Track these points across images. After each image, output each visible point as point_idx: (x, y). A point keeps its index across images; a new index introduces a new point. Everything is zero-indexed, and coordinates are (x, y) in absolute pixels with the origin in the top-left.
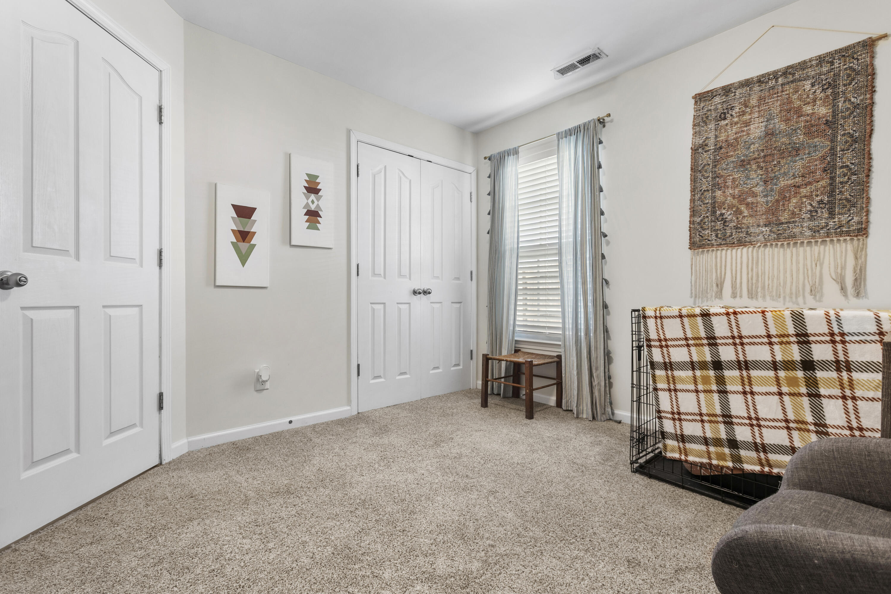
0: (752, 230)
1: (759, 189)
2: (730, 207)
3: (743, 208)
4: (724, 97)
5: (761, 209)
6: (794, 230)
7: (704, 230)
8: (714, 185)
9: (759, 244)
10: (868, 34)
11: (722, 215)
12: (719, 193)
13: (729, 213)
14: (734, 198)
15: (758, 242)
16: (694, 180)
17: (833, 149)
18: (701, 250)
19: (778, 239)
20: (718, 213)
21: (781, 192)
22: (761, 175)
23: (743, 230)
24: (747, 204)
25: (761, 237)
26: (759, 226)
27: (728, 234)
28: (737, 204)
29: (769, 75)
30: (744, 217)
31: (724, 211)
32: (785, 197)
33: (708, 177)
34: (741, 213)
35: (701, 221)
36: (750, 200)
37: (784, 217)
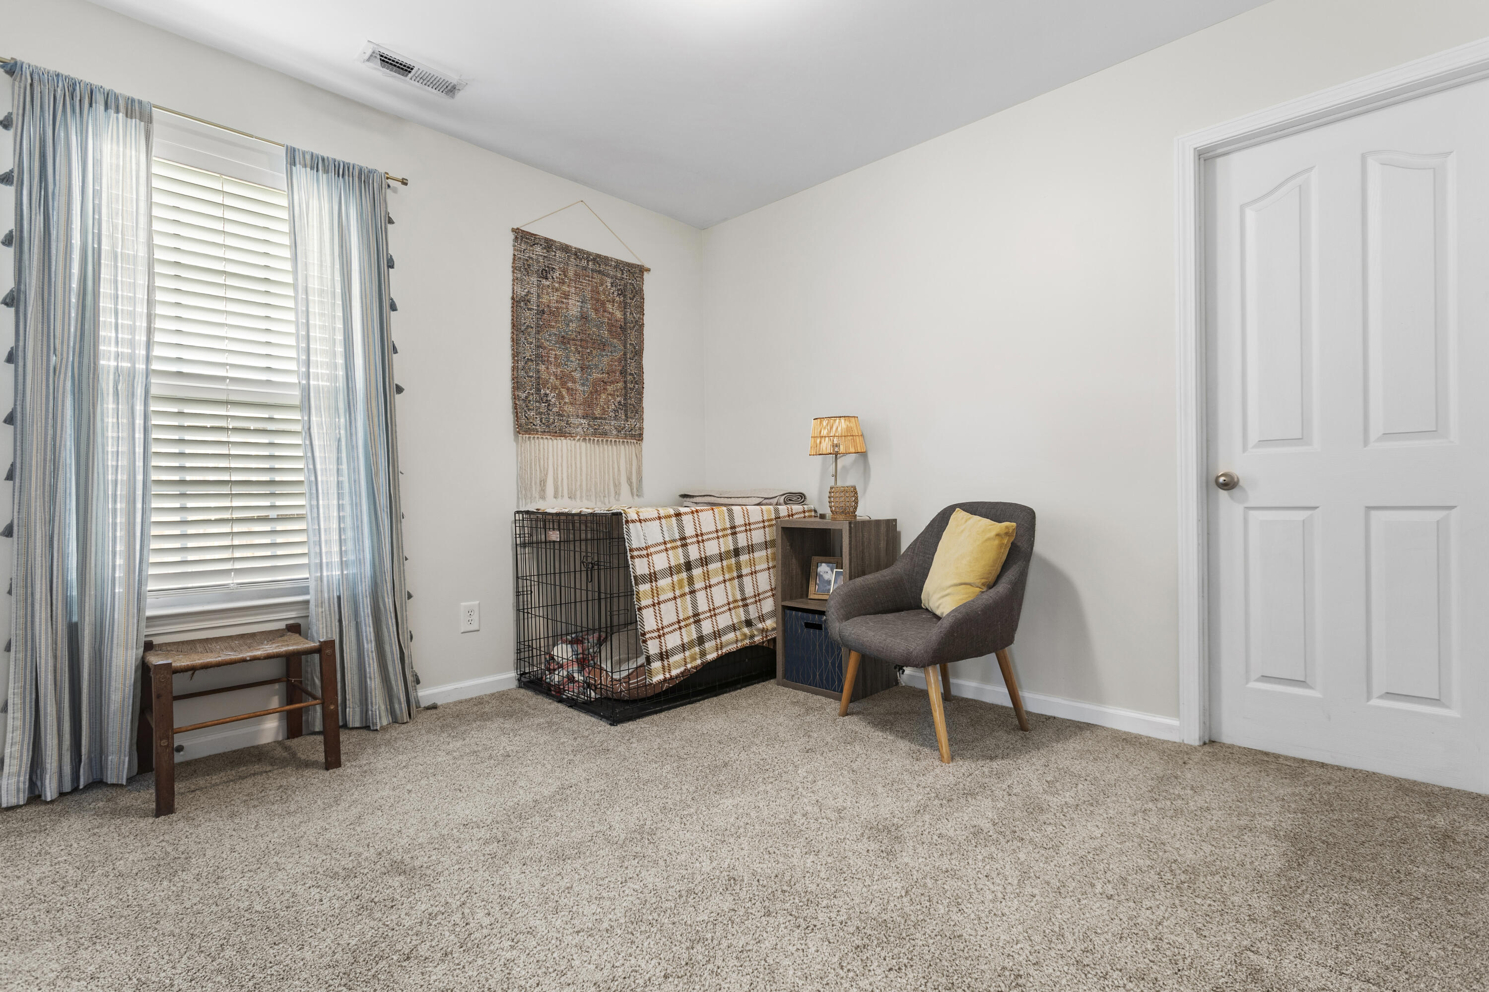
0: (572, 420)
1: (577, 375)
2: (554, 388)
3: (564, 392)
4: (545, 251)
5: (580, 398)
6: (606, 427)
7: (529, 410)
8: (537, 356)
9: (578, 437)
10: (638, 259)
11: (546, 395)
12: (542, 367)
13: (552, 395)
14: (557, 379)
15: (577, 434)
16: (515, 341)
17: (625, 354)
18: (527, 436)
19: (594, 434)
20: (543, 392)
21: (595, 384)
22: (579, 360)
23: (564, 418)
24: (568, 389)
25: (579, 429)
26: (578, 416)
27: (551, 421)
28: (560, 387)
29: (584, 253)
30: (565, 403)
31: (548, 392)
32: (596, 391)
33: (531, 343)
34: (563, 398)
35: (526, 397)
36: (570, 385)
37: (597, 412)
